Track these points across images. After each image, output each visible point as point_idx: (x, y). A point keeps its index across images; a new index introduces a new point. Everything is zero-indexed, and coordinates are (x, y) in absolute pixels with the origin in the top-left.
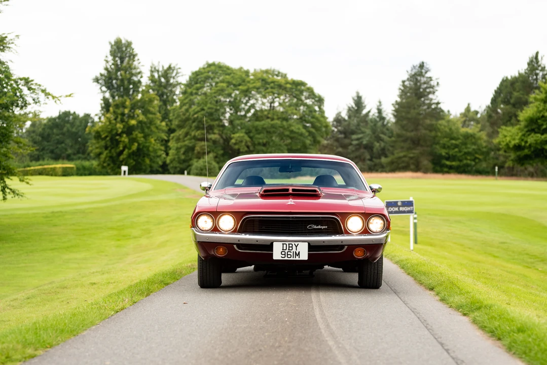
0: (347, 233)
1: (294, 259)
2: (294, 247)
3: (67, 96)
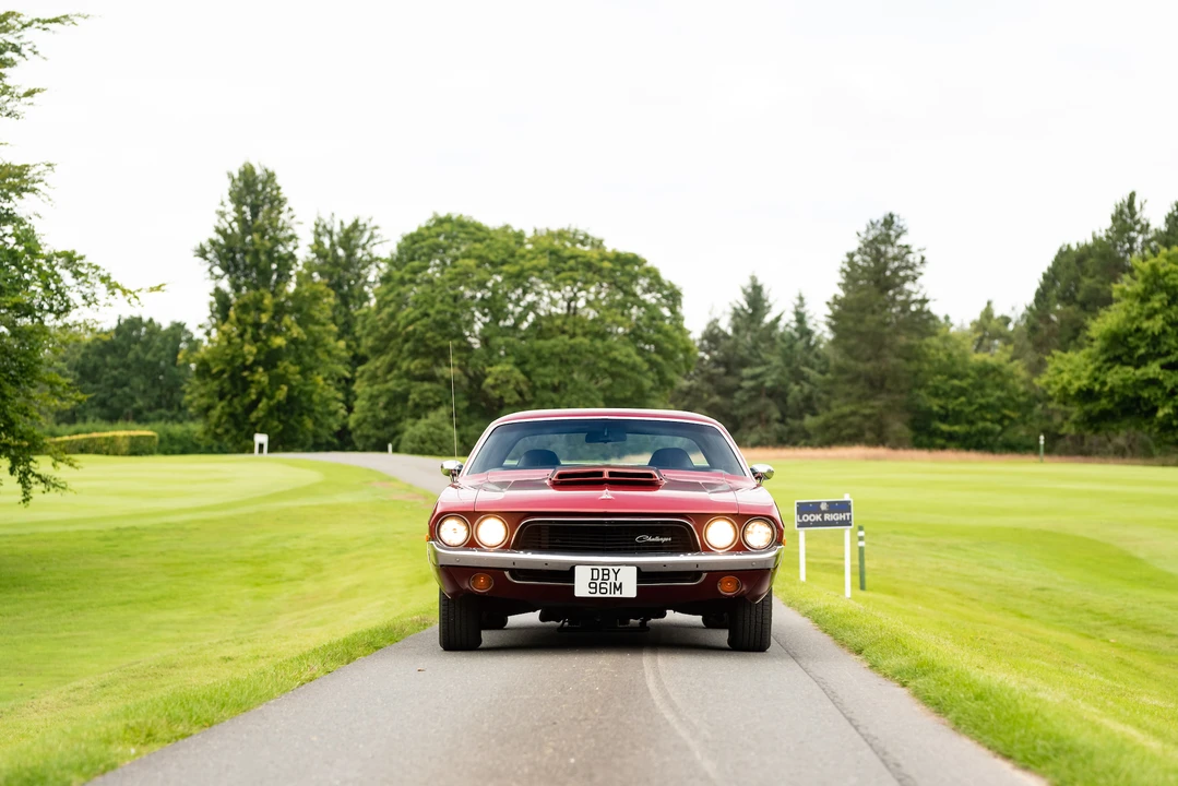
0: (707, 549)
1: (612, 595)
2: (612, 575)
3: (152, 290)
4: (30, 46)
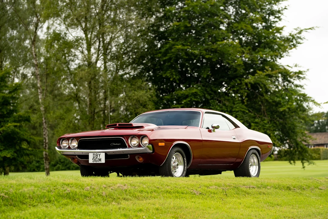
0: (130, 147)
1: (99, 162)
3: (325, 103)
4: (304, 37)
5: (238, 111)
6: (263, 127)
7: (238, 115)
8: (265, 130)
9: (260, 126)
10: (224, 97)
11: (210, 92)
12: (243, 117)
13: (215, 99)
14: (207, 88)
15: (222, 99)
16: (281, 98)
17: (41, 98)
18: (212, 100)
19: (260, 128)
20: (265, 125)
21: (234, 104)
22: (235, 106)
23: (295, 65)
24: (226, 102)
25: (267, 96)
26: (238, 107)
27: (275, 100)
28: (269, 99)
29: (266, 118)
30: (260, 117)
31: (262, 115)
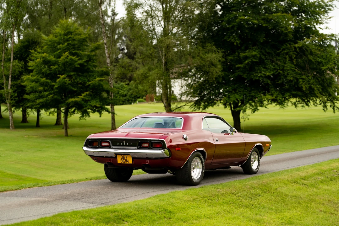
4: (335, 5)
5: (288, 70)
6: (308, 82)
7: (289, 72)
8: (310, 85)
9: (306, 82)
10: (275, 57)
11: (265, 53)
12: (293, 75)
13: (269, 59)
14: (262, 50)
15: (275, 59)
16: (322, 58)
17: (107, 53)
18: (267, 60)
19: (306, 83)
20: (310, 81)
21: (285, 63)
22: (286, 65)
23: (326, 27)
24: (278, 62)
25: (311, 57)
26: (288, 66)
27: (318, 60)
28: (312, 59)
29: (310, 75)
30: (305, 74)
31: (307, 72)
